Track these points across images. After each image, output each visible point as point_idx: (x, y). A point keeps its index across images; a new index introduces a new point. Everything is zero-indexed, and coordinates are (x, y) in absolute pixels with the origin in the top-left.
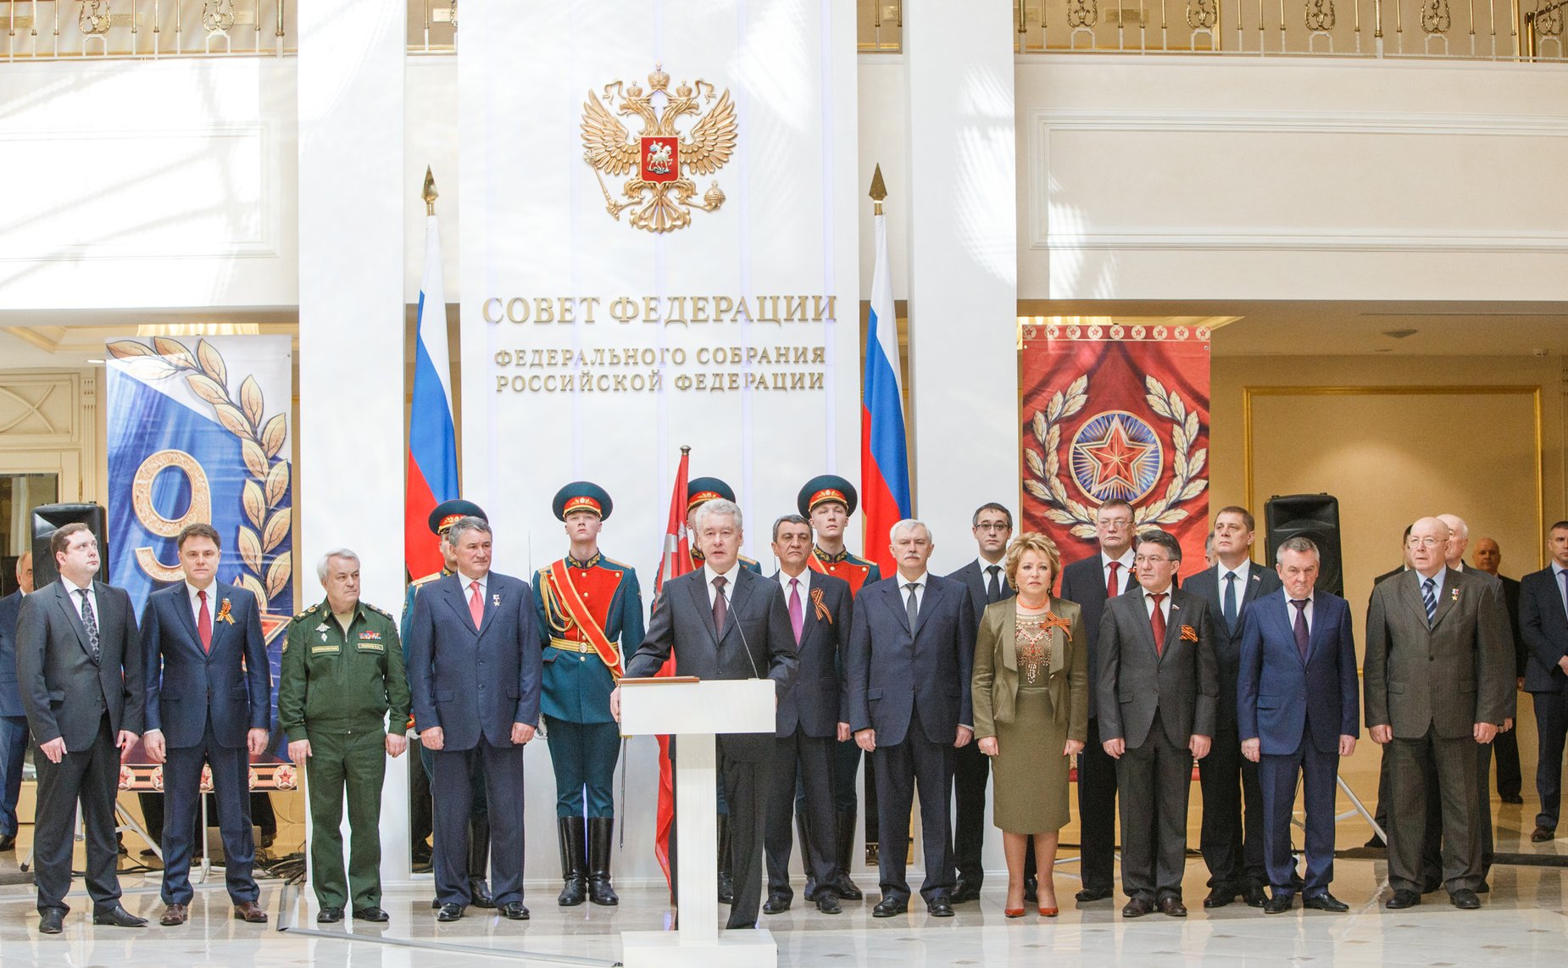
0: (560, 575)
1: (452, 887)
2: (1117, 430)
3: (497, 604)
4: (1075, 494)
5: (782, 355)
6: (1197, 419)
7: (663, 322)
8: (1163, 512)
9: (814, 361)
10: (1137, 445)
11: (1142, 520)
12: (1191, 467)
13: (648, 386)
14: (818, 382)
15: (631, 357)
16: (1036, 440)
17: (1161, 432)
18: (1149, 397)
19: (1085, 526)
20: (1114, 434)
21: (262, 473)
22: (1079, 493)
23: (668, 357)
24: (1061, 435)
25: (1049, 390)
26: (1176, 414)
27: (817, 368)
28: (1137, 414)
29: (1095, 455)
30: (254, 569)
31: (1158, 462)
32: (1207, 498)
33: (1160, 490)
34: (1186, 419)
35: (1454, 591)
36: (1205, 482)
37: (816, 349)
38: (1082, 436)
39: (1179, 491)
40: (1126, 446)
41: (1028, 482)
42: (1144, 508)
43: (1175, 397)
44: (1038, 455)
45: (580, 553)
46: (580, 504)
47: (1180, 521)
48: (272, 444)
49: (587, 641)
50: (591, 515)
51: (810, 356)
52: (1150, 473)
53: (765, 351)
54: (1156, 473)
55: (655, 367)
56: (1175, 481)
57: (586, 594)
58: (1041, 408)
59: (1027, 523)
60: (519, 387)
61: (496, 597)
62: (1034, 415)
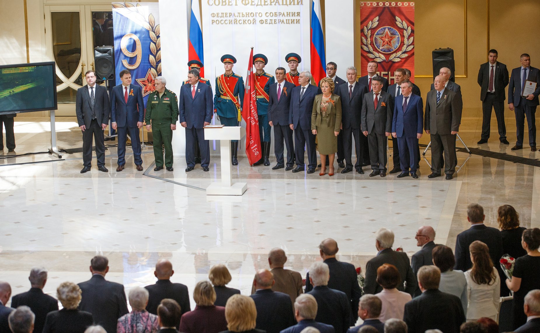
0: (222, 79)
1: (190, 162)
3: (199, 92)
4: (375, 50)
5: (288, 14)
6: (411, 28)
7: (256, 5)
8: (401, 55)
9: (297, 16)
10: (393, 36)
11: (395, 56)
12: (409, 42)
13: (252, 23)
14: (298, 21)
15: (248, 15)
16: (364, 34)
17: (400, 32)
18: (396, 22)
19: (378, 59)
20: (386, 32)
21: (155, 40)
22: (376, 49)
23: (257, 15)
24: (371, 33)
25: (368, 20)
26: (405, 27)
27: (298, 18)
28: (393, 27)
29: (381, 39)
30: (154, 66)
31: (399, 41)
32: (414, 50)
33: (400, 48)
34: (407, 28)
35: (445, 96)
36: (413, 46)
37: (297, 13)
38: (377, 33)
39: (405, 49)
40: (390, 36)
41: (362, 46)
42: (395, 53)
43: (404, 22)
44: (365, 38)
45: (227, 73)
46: (228, 60)
47: (406, 57)
48: (157, 33)
49: (228, 96)
50: (230, 64)
51: (296, 14)
52: (397, 44)
53: (284, 13)
54: (399, 43)
55: (254, 18)
56: (404, 46)
57: (229, 84)
58: (366, 25)
59: (362, 57)
60: (218, 23)
61: (199, 90)
62: (364, 27)
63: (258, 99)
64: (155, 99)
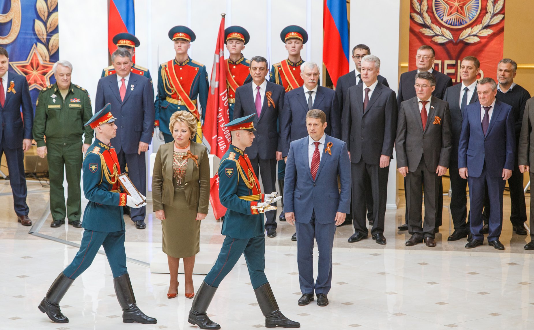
0: (170, 68)
3: (132, 89)
4: (435, 21)
8: (480, 31)
11: (469, 34)
12: (495, 8)
19: (440, 37)
22: (437, 21)
29: (446, 2)
30: (43, 40)
31: (478, 6)
32: (503, 23)
33: (479, 19)
39: (489, 20)
41: (413, 14)
42: (470, 28)
44: (418, 1)
45: (180, 59)
47: (489, 35)
49: (181, 100)
52: (474, 11)
54: (477, 11)
56: (487, 15)
57: (181, 78)
59: (411, 34)
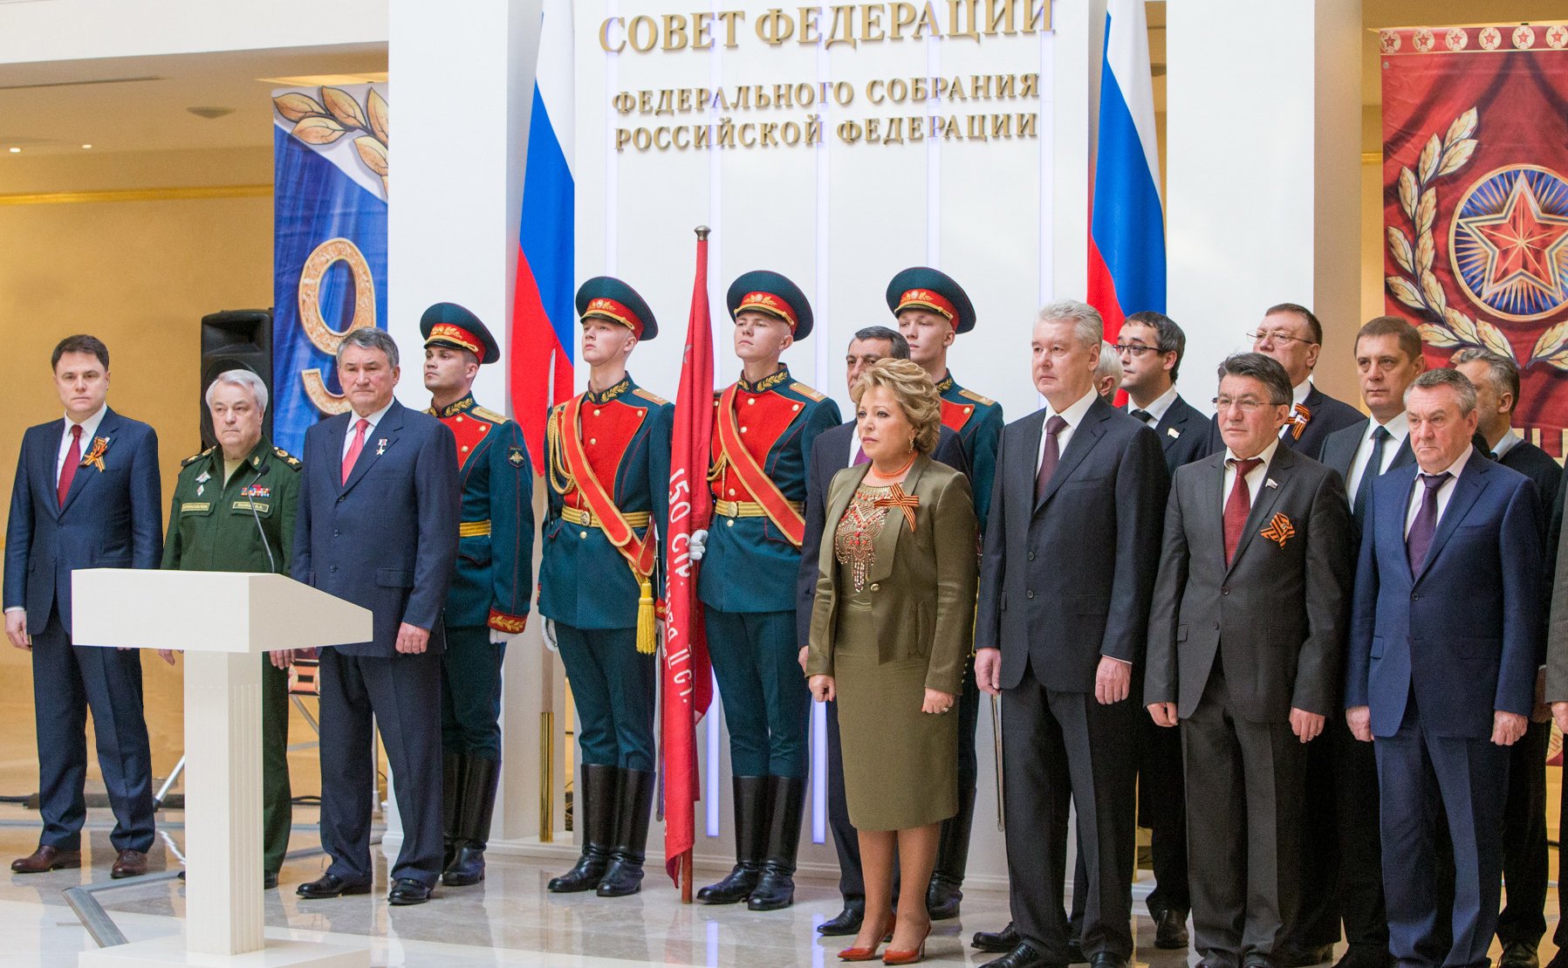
0: (570, 412)
2: (1522, 195)
3: (379, 451)
5: (981, 87)
7: (823, 45)
9: (1025, 95)
10: (1555, 221)
11: (1566, 342)
13: (804, 138)
14: (1027, 126)
15: (782, 96)
16: (1402, 211)
20: (1519, 199)
22: (1466, 299)
23: (830, 93)
24: (1437, 205)
25: (1420, 133)
27: (1026, 106)
28: (1558, 170)
29: (1489, 237)
37: (1026, 78)
38: (1469, 207)
40: (1538, 221)
41: (1393, 279)
44: (1406, 237)
45: (596, 381)
46: (596, 308)
49: (588, 509)
50: (607, 325)
51: (1019, 87)
53: (958, 83)
55: (813, 111)
58: (1410, 162)
60: (643, 143)
61: (383, 442)
62: (1400, 173)
63: (735, 519)
64: (201, 489)
